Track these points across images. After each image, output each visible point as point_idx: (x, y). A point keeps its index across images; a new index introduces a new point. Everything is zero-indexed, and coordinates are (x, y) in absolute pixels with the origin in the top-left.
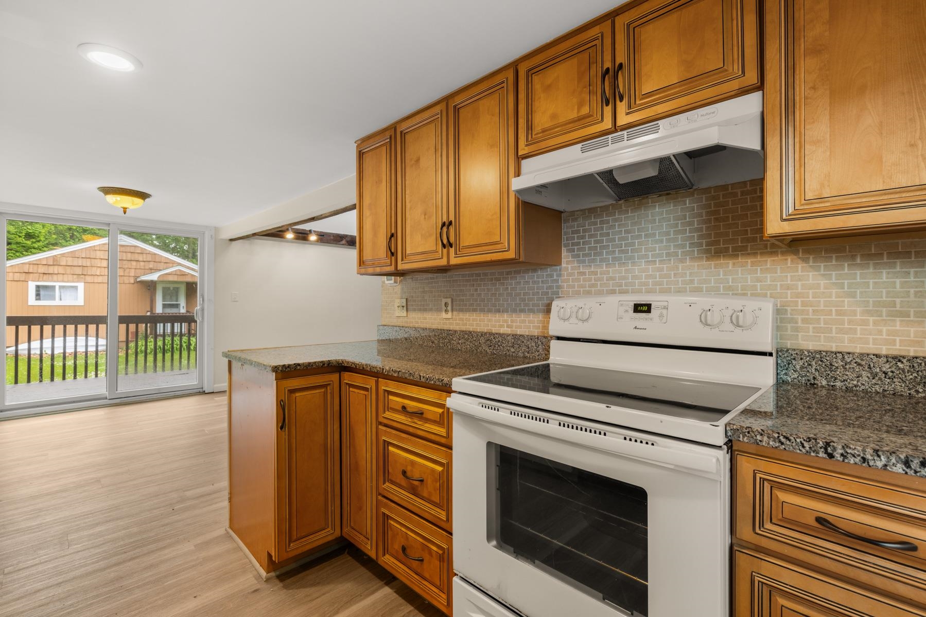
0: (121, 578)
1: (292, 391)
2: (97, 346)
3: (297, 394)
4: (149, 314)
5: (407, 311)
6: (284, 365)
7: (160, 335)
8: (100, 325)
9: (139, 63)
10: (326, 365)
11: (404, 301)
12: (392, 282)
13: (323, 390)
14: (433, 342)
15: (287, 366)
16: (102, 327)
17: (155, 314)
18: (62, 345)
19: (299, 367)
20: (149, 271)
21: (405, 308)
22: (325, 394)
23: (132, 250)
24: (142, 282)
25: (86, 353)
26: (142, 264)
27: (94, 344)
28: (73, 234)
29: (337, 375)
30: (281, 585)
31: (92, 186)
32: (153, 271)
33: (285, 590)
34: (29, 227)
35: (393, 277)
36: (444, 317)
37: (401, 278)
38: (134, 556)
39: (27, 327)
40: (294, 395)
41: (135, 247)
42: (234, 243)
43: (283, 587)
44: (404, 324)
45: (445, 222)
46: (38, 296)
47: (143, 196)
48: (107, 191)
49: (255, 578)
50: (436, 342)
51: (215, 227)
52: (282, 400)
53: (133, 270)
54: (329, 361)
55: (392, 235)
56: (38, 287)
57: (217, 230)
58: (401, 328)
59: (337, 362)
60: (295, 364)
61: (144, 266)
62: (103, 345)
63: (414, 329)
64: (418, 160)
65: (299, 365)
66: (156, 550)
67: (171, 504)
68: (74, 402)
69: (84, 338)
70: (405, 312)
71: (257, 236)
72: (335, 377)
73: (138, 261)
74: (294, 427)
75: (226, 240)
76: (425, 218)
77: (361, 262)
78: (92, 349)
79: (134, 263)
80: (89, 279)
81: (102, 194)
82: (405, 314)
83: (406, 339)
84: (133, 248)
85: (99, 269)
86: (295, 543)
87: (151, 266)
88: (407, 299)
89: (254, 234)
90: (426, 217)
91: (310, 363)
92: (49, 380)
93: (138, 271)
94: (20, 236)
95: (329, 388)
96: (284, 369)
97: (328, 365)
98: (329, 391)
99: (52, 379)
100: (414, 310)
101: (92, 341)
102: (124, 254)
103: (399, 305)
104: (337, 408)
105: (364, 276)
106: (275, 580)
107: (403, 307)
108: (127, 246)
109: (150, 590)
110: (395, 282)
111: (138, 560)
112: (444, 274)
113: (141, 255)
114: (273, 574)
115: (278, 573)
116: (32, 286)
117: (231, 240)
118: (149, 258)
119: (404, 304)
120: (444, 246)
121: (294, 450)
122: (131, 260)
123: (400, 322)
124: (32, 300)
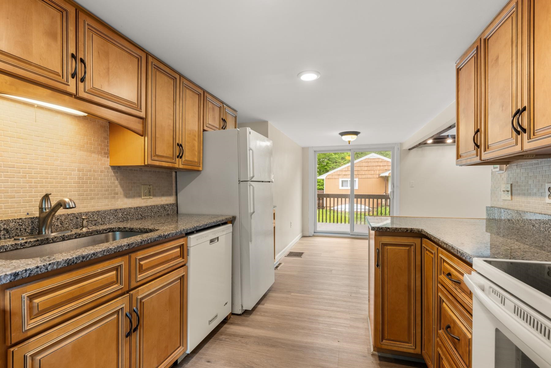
0: (319, 316)
1: (384, 245)
2: (361, 209)
3: (389, 247)
4: (384, 194)
5: (512, 195)
6: (379, 227)
7: (388, 206)
8: (346, 199)
9: (318, 73)
10: (409, 231)
11: (509, 186)
12: (498, 169)
13: (408, 248)
14: (533, 226)
15: (380, 228)
16: (347, 199)
17: (387, 194)
18: (344, 208)
19: (389, 230)
20: (385, 171)
21: (510, 193)
22: (409, 251)
23: (377, 160)
24: (382, 177)
25: (361, 212)
26: (382, 167)
27: (364, 208)
28: (357, 155)
29: (419, 240)
30: (379, 362)
31: (336, 133)
32: (387, 171)
33: (379, 366)
34: (343, 155)
35: (498, 166)
36: (547, 202)
37: (508, 165)
38: (327, 309)
39: (344, 199)
40: (386, 247)
41: (379, 158)
42: (412, 151)
43: (379, 364)
44: (509, 207)
45: (519, 109)
46: (342, 186)
47: (356, 133)
48: (343, 134)
49: (368, 350)
50: (537, 226)
51: (400, 143)
52: (378, 249)
53: (378, 171)
54: (412, 229)
55: (478, 131)
56: (342, 181)
57: (401, 144)
58: (505, 210)
59: (418, 230)
60: (386, 227)
61: (383, 168)
62: (367, 209)
63: (516, 212)
64: (497, 58)
65: (389, 228)
66: (336, 311)
67: (351, 292)
68: (338, 234)
69: (360, 205)
70: (510, 196)
71: (422, 145)
72: (417, 241)
73: (380, 166)
74: (386, 268)
75: (407, 150)
76: (502, 110)
77: (458, 156)
78: (363, 210)
79: (378, 167)
80: (360, 176)
81: (340, 136)
82: (509, 198)
83: (509, 220)
84: (378, 159)
85: (364, 172)
86: (386, 341)
87: (386, 168)
88: (511, 185)
89: (420, 144)
90: (504, 108)
91: (396, 228)
92: (344, 223)
93: (380, 171)
94: (340, 159)
95: (412, 247)
96: (379, 230)
97: (411, 231)
98: (412, 250)
99: (337, 222)
100: (519, 194)
101: (363, 207)
102: (374, 163)
103: (504, 189)
104: (418, 263)
105: (463, 167)
106: (377, 358)
107: (508, 191)
108: (375, 159)
109: (325, 327)
110: (501, 170)
111: (327, 312)
112: (549, 159)
113: (381, 163)
114: (376, 353)
115: (380, 354)
116: (340, 180)
117: (410, 149)
118: (385, 164)
119: (509, 189)
120: (518, 133)
121: (386, 282)
122: (377, 166)
123: (505, 205)
124: (341, 188)
